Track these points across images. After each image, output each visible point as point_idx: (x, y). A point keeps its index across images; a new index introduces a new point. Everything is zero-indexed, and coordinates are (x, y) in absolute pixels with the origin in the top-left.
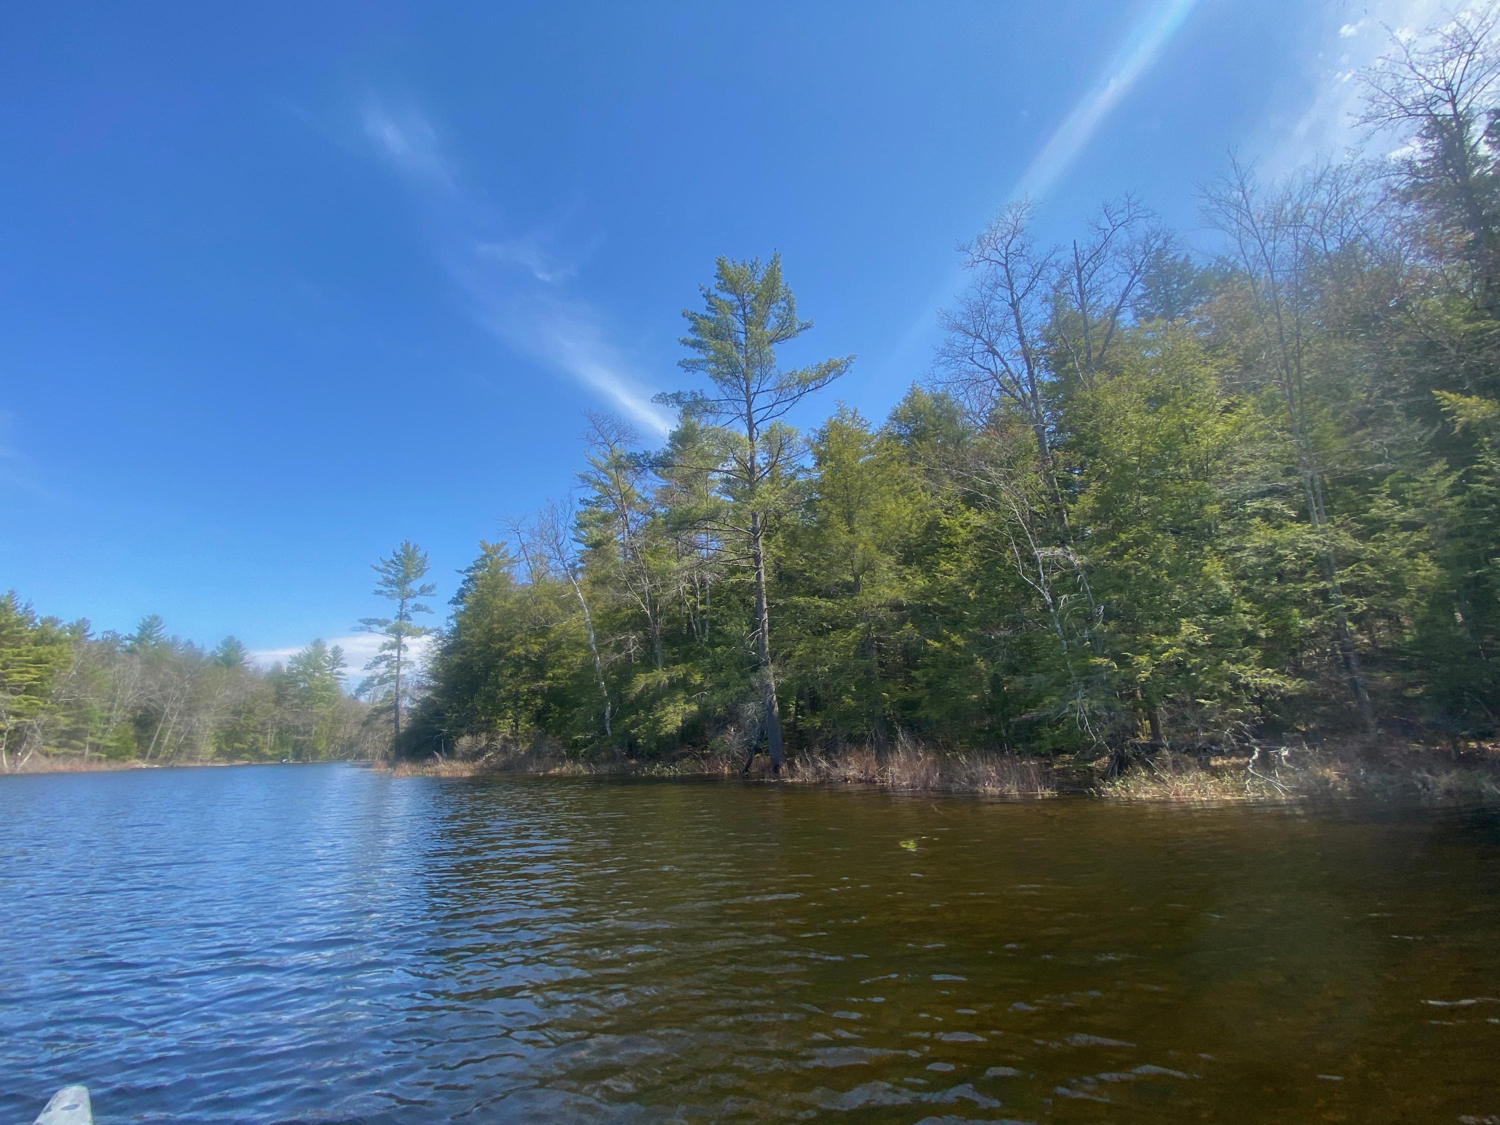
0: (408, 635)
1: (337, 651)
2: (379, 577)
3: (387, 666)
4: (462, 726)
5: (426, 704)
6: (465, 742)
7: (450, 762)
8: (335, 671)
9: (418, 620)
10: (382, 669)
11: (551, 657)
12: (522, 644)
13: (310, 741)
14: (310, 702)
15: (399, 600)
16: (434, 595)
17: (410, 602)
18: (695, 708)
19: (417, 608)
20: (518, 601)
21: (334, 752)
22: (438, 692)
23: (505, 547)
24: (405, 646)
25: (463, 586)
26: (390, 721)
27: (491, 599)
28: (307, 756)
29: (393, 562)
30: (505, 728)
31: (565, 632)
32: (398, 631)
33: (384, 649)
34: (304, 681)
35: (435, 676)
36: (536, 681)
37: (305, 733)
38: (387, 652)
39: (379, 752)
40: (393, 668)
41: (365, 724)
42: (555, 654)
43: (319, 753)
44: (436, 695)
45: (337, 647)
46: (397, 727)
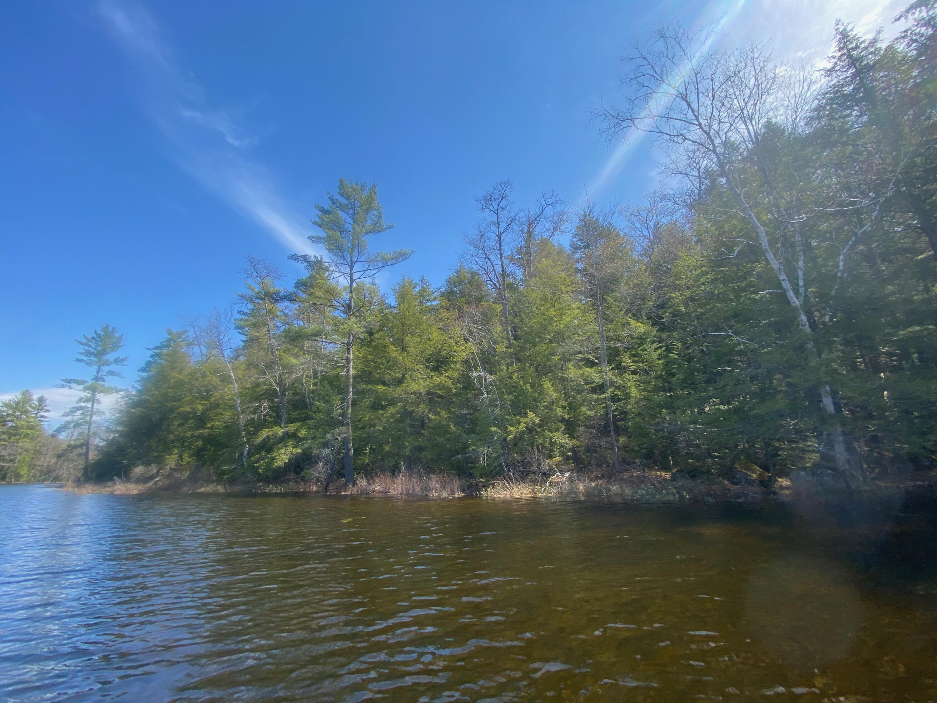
0: (101, 392)
1: (41, 400)
2: (82, 349)
3: (81, 414)
4: (139, 459)
5: (111, 443)
6: (139, 470)
7: (125, 484)
8: (39, 415)
9: (110, 382)
10: (78, 415)
11: (211, 414)
12: (189, 404)
13: (14, 467)
14: (17, 437)
15: (97, 367)
16: (126, 365)
17: (106, 369)
18: (300, 451)
19: (111, 373)
20: (190, 374)
21: (34, 476)
22: (124, 435)
23: (186, 334)
24: (98, 400)
25: (151, 359)
26: (81, 455)
27: (169, 372)
28: (11, 478)
29: (93, 338)
30: (171, 461)
31: (222, 397)
32: (93, 389)
33: (80, 402)
34: (11, 421)
35: (120, 423)
36: (198, 429)
37: (11, 461)
38: (82, 404)
39: (73, 478)
40: (87, 416)
41: (59, 457)
42: (214, 411)
43: (21, 476)
44: (120, 436)
45: (42, 397)
46: (87, 458)
